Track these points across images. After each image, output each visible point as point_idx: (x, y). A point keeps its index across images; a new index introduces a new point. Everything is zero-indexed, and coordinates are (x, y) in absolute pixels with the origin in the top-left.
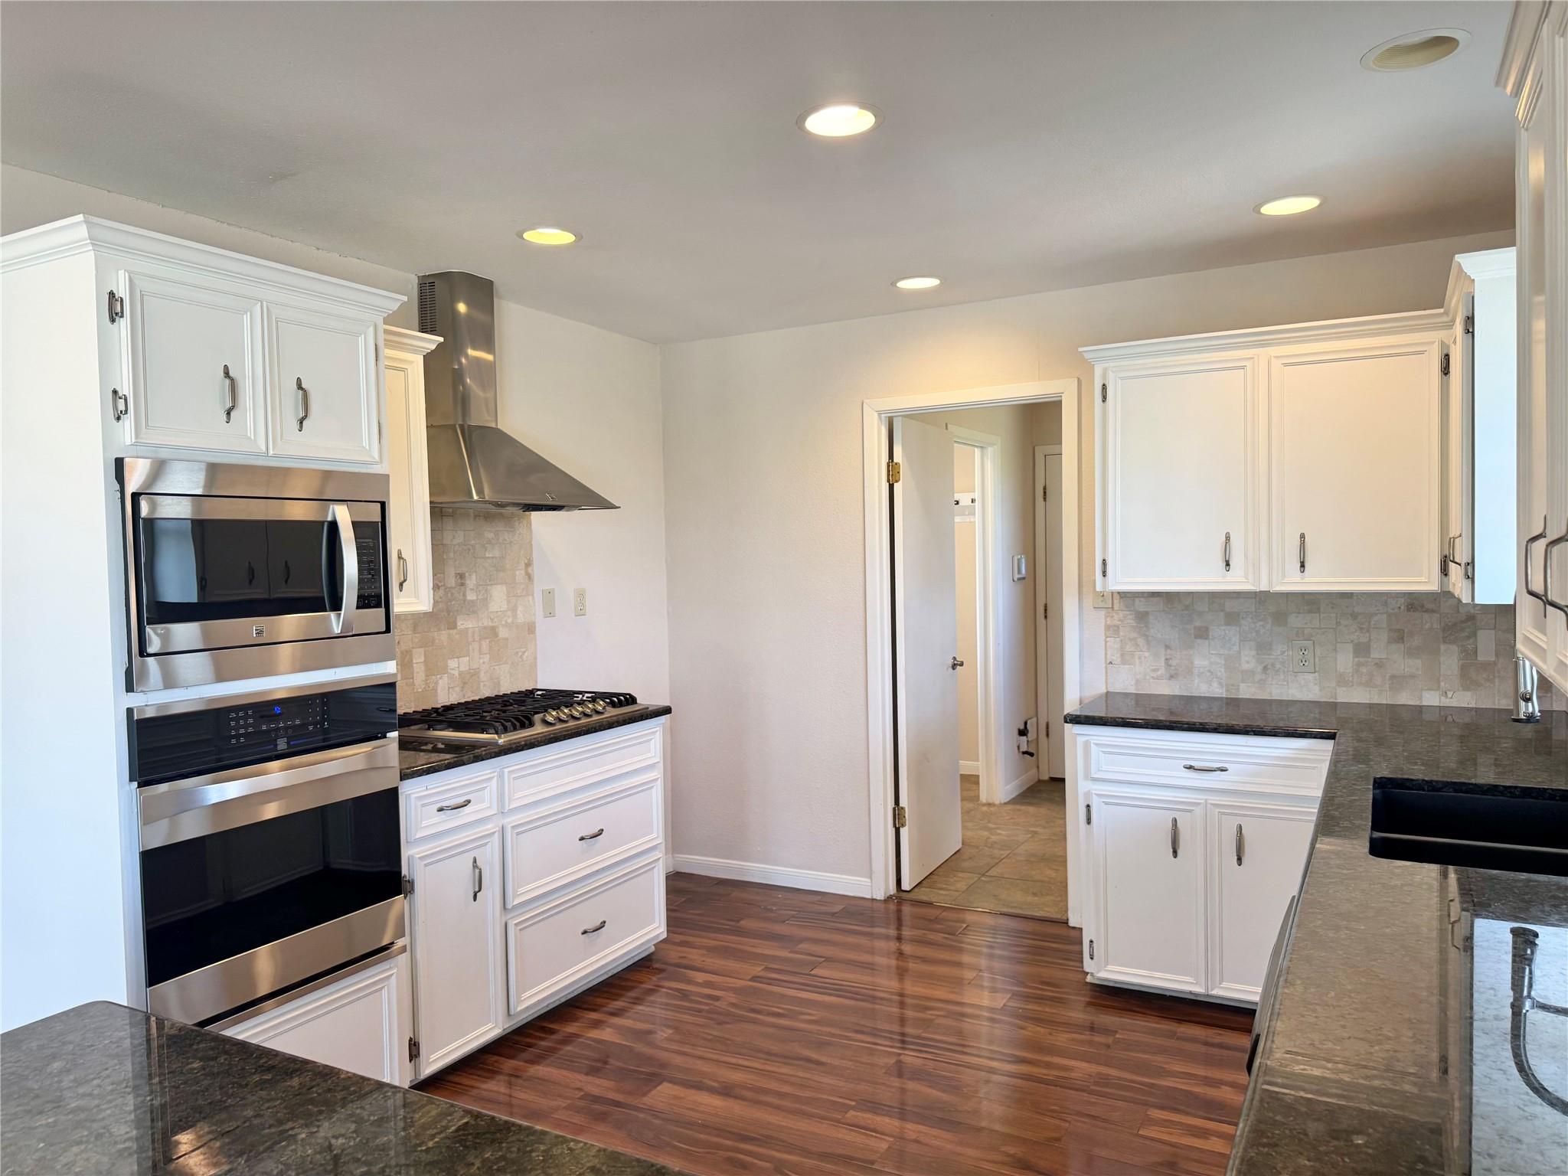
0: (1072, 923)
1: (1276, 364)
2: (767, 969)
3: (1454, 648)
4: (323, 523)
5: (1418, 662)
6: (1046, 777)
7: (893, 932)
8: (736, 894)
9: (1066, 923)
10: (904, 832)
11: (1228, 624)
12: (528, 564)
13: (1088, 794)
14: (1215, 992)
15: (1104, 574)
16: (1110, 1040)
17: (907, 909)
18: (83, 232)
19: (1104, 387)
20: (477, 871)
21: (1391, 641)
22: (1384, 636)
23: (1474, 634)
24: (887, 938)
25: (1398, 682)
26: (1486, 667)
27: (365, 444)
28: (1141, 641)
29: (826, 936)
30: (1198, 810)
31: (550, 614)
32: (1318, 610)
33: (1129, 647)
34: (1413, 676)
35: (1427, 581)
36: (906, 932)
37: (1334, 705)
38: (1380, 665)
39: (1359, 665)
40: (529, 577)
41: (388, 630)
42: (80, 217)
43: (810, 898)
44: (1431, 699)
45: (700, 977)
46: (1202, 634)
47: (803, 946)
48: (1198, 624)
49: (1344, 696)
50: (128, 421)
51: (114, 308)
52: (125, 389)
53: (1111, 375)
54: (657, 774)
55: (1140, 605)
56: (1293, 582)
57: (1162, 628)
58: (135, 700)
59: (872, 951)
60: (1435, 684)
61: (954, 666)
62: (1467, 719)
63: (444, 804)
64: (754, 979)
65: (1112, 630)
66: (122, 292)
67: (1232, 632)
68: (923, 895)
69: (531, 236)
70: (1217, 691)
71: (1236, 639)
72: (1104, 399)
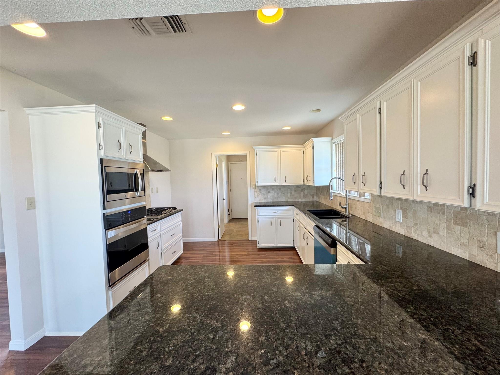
0: (250, 240)
1: (281, 151)
2: (204, 255)
3: (303, 193)
4: (133, 173)
5: (298, 195)
6: (231, 219)
7: (218, 246)
8: (189, 244)
9: (249, 240)
10: (219, 229)
11: (273, 190)
12: (149, 183)
13: (258, 218)
14: (277, 246)
15: (257, 183)
16: (265, 255)
17: (220, 242)
18: (94, 108)
19: (256, 153)
20: (158, 243)
21: (295, 192)
22: (294, 191)
23: (305, 191)
24: (218, 247)
25: (296, 198)
26: (307, 195)
27: (140, 157)
28: (260, 193)
29: (211, 248)
30: (275, 218)
31: (153, 193)
32: (285, 188)
33: (258, 195)
34: (297, 197)
35: (302, 183)
36: (220, 246)
37: (287, 202)
38: (293, 195)
39: (290, 196)
40: (149, 185)
41: (145, 195)
42: (95, 105)
43: (204, 243)
44: (300, 200)
45: (193, 258)
46: (269, 192)
47: (208, 250)
48: (268, 190)
49: (289, 200)
50: (102, 151)
51: (99, 126)
52: (102, 143)
53: (257, 151)
54: (181, 222)
55: (260, 188)
56: (284, 184)
57: (263, 191)
58: (105, 211)
59: (215, 249)
60: (300, 198)
61: (223, 200)
62: (304, 202)
63: (152, 230)
64: (203, 257)
65: (255, 192)
66: (101, 122)
67: (273, 192)
68: (223, 239)
69: (163, 118)
70: (272, 201)
71: (274, 193)
72: (256, 155)
